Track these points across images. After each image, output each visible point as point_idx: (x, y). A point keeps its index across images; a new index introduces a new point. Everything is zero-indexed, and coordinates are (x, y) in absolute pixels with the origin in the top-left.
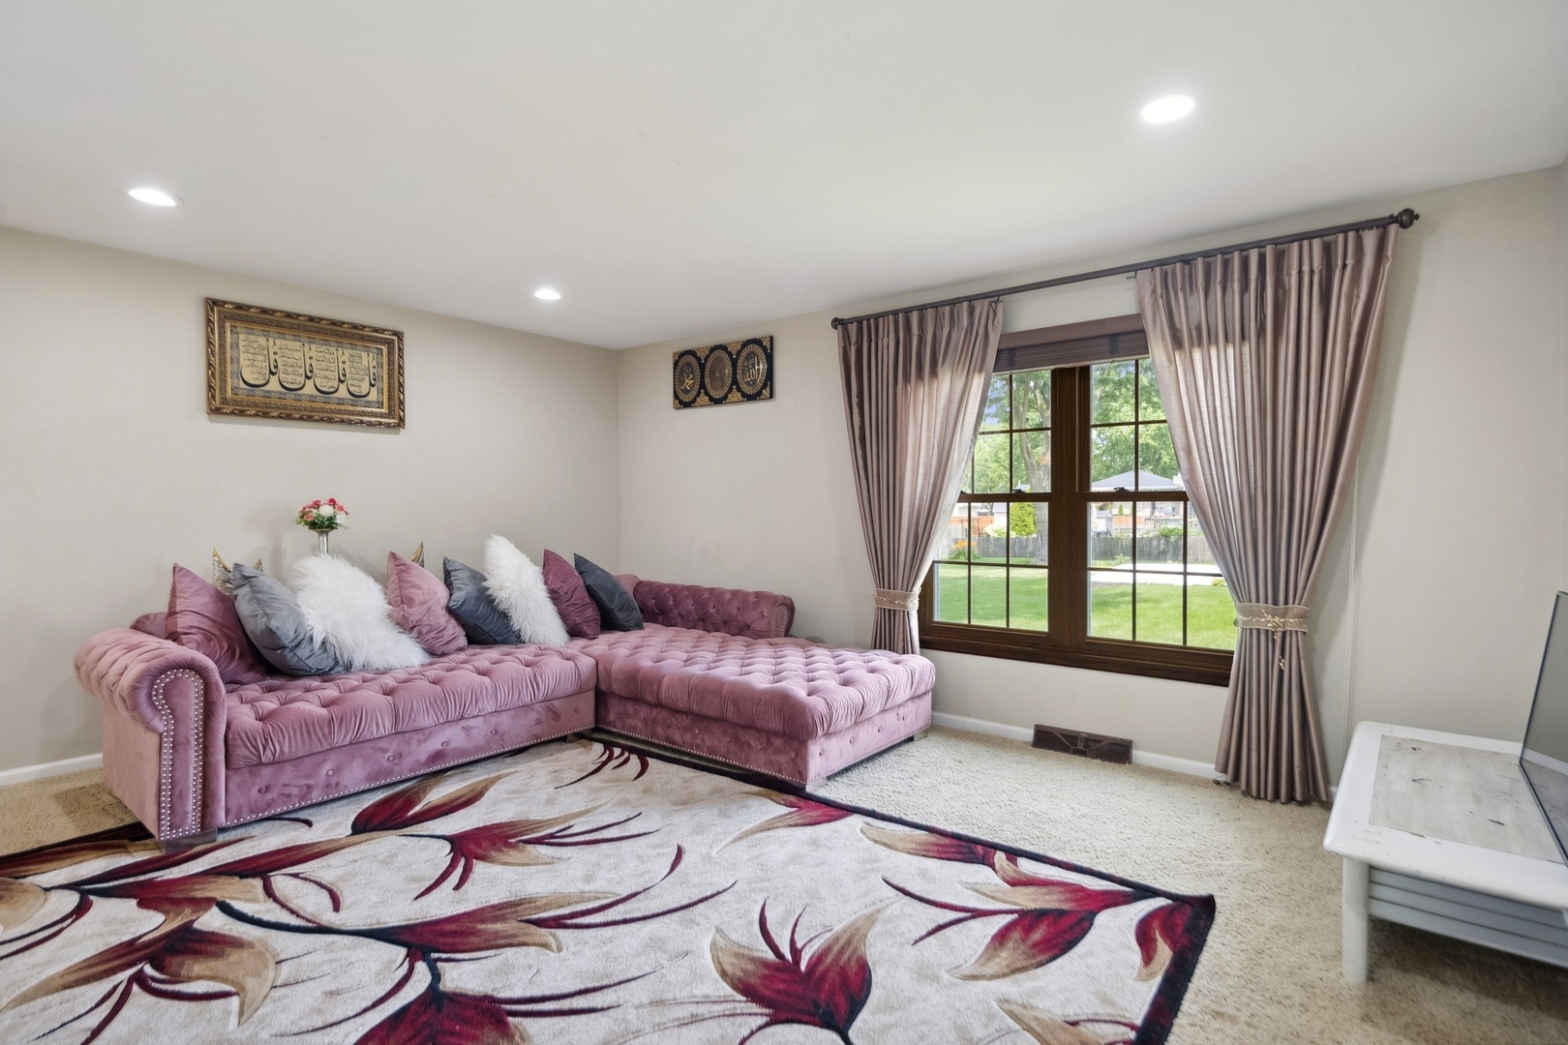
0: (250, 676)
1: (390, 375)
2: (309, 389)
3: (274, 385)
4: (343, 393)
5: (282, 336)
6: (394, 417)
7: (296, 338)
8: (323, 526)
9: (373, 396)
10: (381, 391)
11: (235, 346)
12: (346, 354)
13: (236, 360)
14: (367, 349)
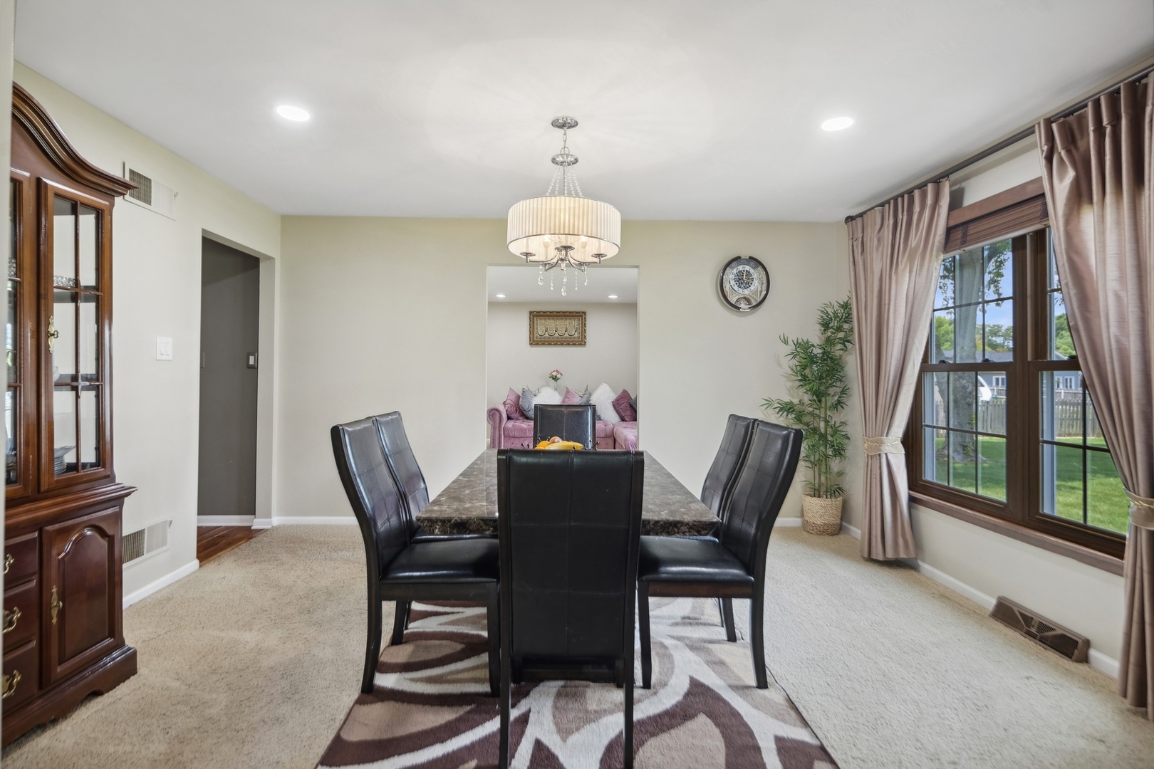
0: (521, 418)
1: (582, 327)
2: (557, 335)
3: (547, 335)
4: (566, 335)
5: (549, 319)
6: (581, 342)
7: (553, 319)
8: (555, 379)
9: (576, 335)
10: (579, 333)
11: (537, 324)
12: (558, 322)
13: (537, 329)
14: (574, 319)
